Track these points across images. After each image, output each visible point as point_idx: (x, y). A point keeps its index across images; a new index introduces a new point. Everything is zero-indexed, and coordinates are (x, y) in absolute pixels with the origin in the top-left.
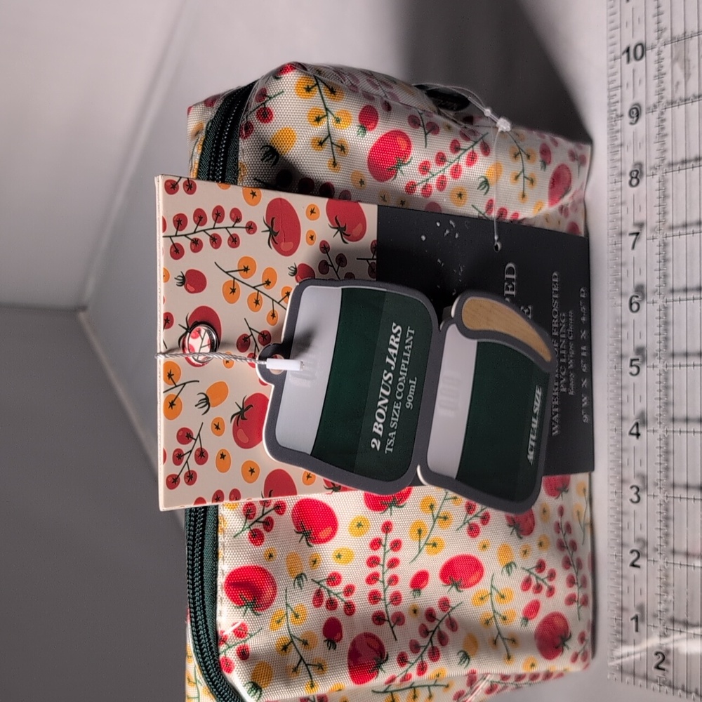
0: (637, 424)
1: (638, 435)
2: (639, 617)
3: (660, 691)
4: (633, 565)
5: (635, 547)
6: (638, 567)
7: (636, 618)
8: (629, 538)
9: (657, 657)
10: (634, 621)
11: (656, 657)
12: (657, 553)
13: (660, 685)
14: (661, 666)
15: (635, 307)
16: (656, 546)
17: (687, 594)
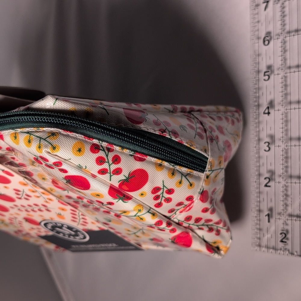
0: (268, 108)
1: (269, 113)
2: (270, 214)
3: (283, 254)
4: (266, 186)
5: (267, 175)
6: (270, 186)
7: (268, 215)
8: (264, 171)
9: (282, 235)
10: (267, 217)
11: (280, 236)
12: (281, 178)
13: (283, 251)
14: (284, 240)
15: (267, 42)
16: (280, 174)
17: (299, 198)
